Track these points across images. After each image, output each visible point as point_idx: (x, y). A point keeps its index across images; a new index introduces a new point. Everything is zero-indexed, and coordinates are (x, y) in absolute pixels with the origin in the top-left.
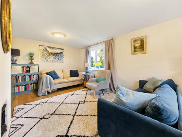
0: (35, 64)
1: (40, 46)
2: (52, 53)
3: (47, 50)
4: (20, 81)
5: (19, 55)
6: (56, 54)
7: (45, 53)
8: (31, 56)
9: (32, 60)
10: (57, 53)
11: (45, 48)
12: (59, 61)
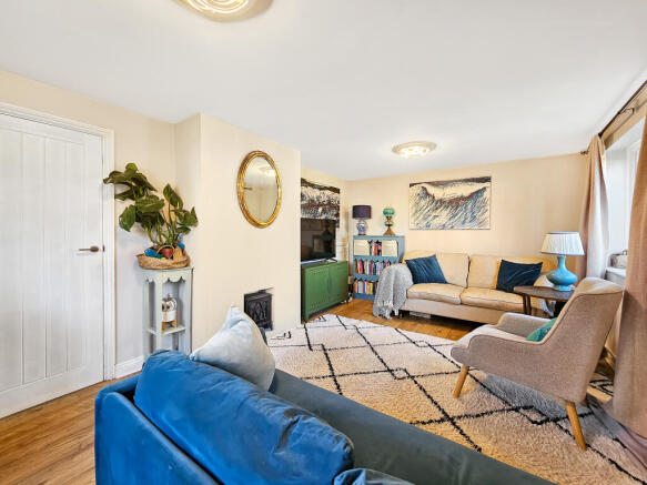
0: (397, 234)
1: (411, 185)
2: (441, 201)
3: (427, 194)
4: (367, 272)
5: (370, 217)
6: (456, 203)
7: (423, 202)
8: (388, 215)
9: (389, 225)
10: (462, 198)
11: (424, 189)
12: (467, 225)
